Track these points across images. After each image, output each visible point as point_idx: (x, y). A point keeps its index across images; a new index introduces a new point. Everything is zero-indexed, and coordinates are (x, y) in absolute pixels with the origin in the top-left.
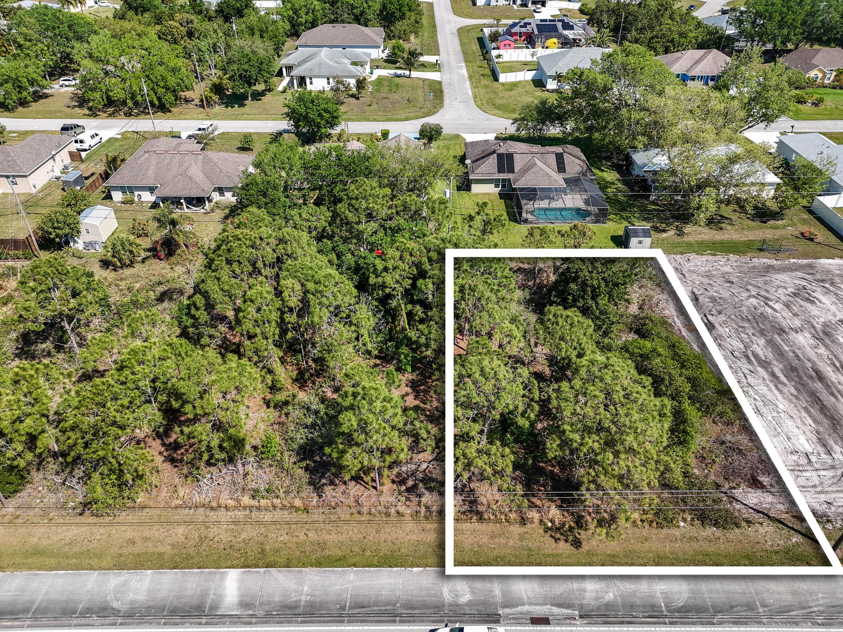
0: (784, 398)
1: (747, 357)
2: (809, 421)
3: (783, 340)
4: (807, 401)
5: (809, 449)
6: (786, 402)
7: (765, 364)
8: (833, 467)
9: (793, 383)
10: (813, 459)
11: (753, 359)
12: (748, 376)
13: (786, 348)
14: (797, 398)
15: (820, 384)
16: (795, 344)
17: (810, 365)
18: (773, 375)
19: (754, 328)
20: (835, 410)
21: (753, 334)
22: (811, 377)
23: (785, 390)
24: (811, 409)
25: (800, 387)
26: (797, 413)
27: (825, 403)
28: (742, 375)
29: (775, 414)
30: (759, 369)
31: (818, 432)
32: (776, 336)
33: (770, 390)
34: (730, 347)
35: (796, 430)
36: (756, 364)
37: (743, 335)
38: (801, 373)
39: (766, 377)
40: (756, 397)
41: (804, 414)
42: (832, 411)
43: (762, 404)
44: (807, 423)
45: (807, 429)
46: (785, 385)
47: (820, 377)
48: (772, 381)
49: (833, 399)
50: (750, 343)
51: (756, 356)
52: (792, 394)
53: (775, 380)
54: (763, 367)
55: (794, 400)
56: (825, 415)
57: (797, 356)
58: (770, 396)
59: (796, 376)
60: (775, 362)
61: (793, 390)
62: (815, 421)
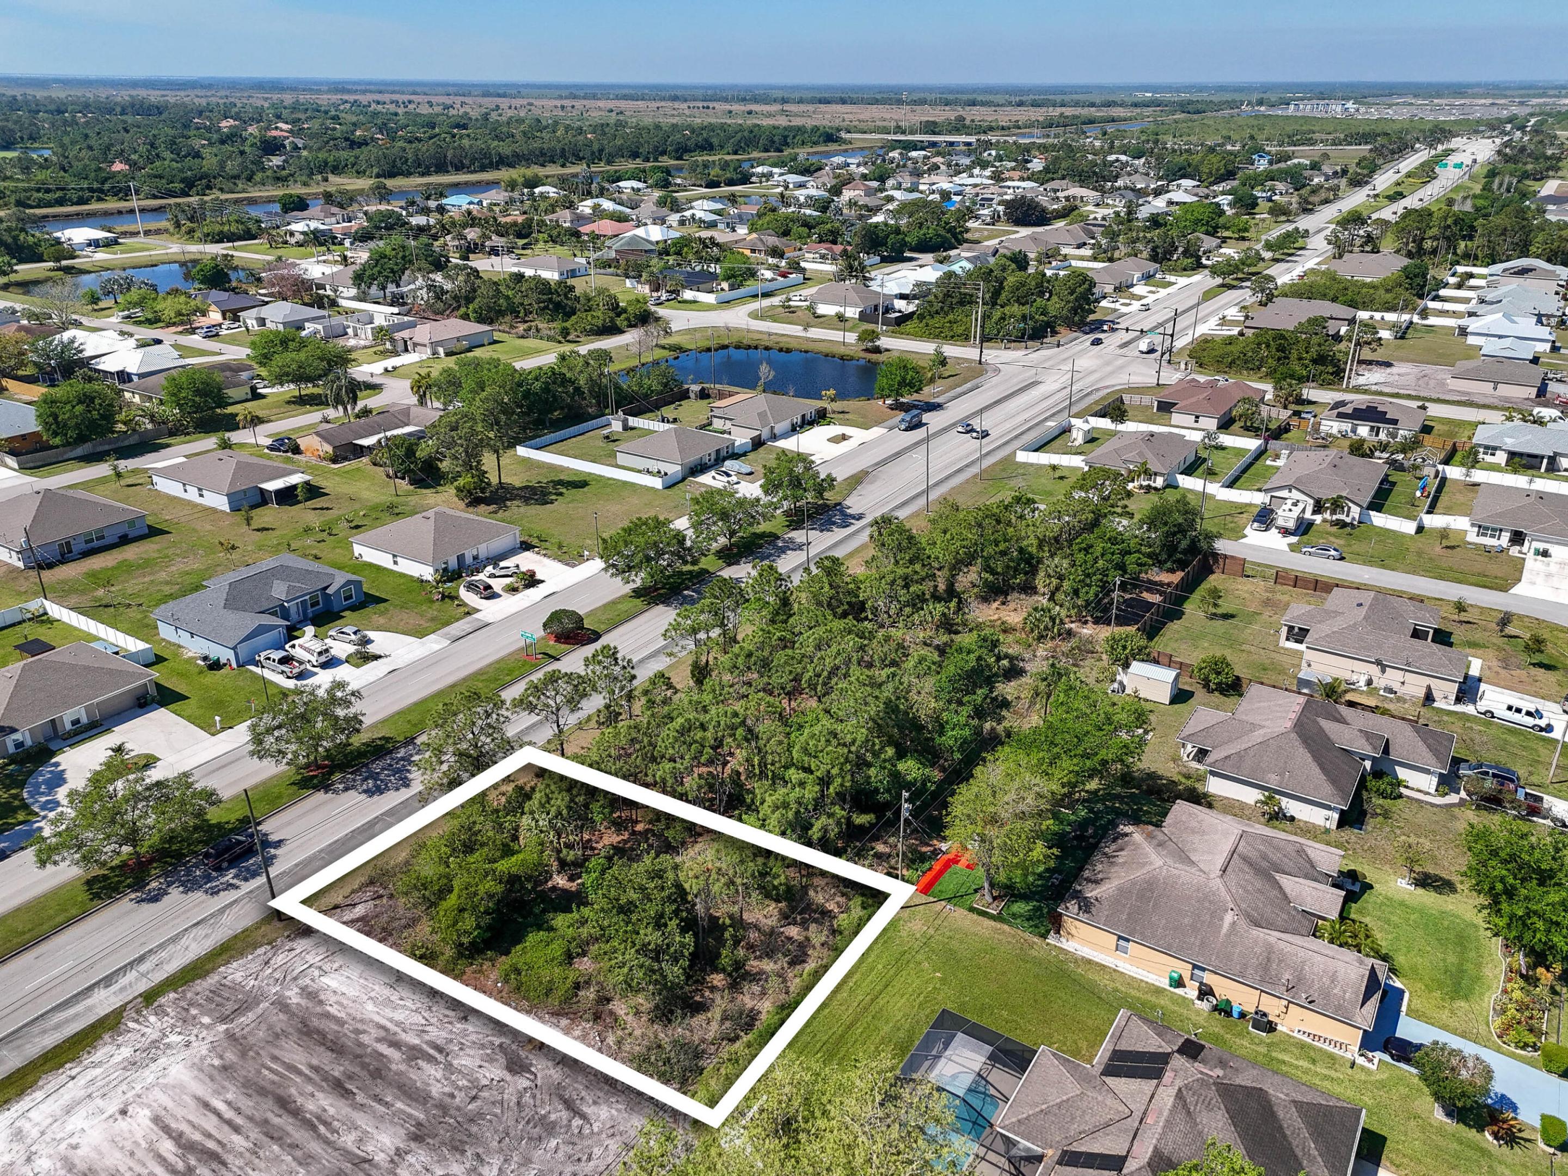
0: (372, 1021)
1: (440, 1050)
2: (333, 1010)
3: (410, 1116)
4: (345, 1035)
5: (325, 980)
6: (367, 1016)
7: (414, 1054)
8: (295, 979)
9: (369, 1050)
10: (316, 973)
11: (432, 1052)
12: (424, 1022)
13: (399, 1105)
14: (358, 1032)
15: (336, 1074)
16: (391, 1122)
17: (358, 1098)
18: (396, 1044)
19: (458, 1109)
20: (308, 1047)
21: (452, 1096)
22: (350, 1078)
23: (375, 1033)
24: (336, 1028)
25: (359, 1051)
26: (351, 1011)
27: (322, 1049)
28: (432, 1021)
29: (373, 994)
30: (416, 1041)
31: (321, 1002)
32: (422, 1116)
33: (391, 1020)
34: (468, 1051)
35: (344, 990)
36: (425, 1047)
37: (465, 1083)
38: (363, 1074)
39: (403, 1036)
40: (402, 1003)
41: (342, 1015)
42: (311, 1044)
43: (392, 998)
44: (335, 1006)
45: (333, 999)
46: (379, 1040)
47: (339, 1088)
48: (395, 1034)
49: (315, 1062)
50: (448, 1075)
51: (431, 1059)
52: (364, 1032)
53: (390, 1038)
54: (413, 1048)
55: (359, 1026)
56: (318, 1032)
57: (380, 1101)
58: (388, 1012)
59: (369, 1065)
60: (403, 1067)
61: (365, 1039)
62: (327, 1015)
